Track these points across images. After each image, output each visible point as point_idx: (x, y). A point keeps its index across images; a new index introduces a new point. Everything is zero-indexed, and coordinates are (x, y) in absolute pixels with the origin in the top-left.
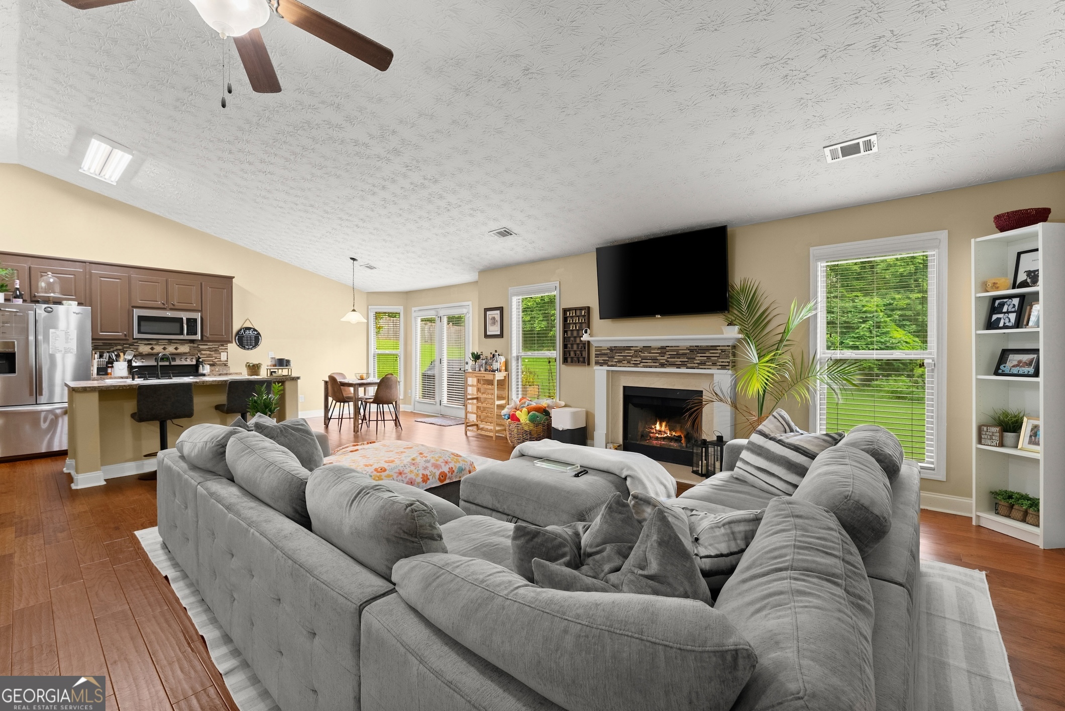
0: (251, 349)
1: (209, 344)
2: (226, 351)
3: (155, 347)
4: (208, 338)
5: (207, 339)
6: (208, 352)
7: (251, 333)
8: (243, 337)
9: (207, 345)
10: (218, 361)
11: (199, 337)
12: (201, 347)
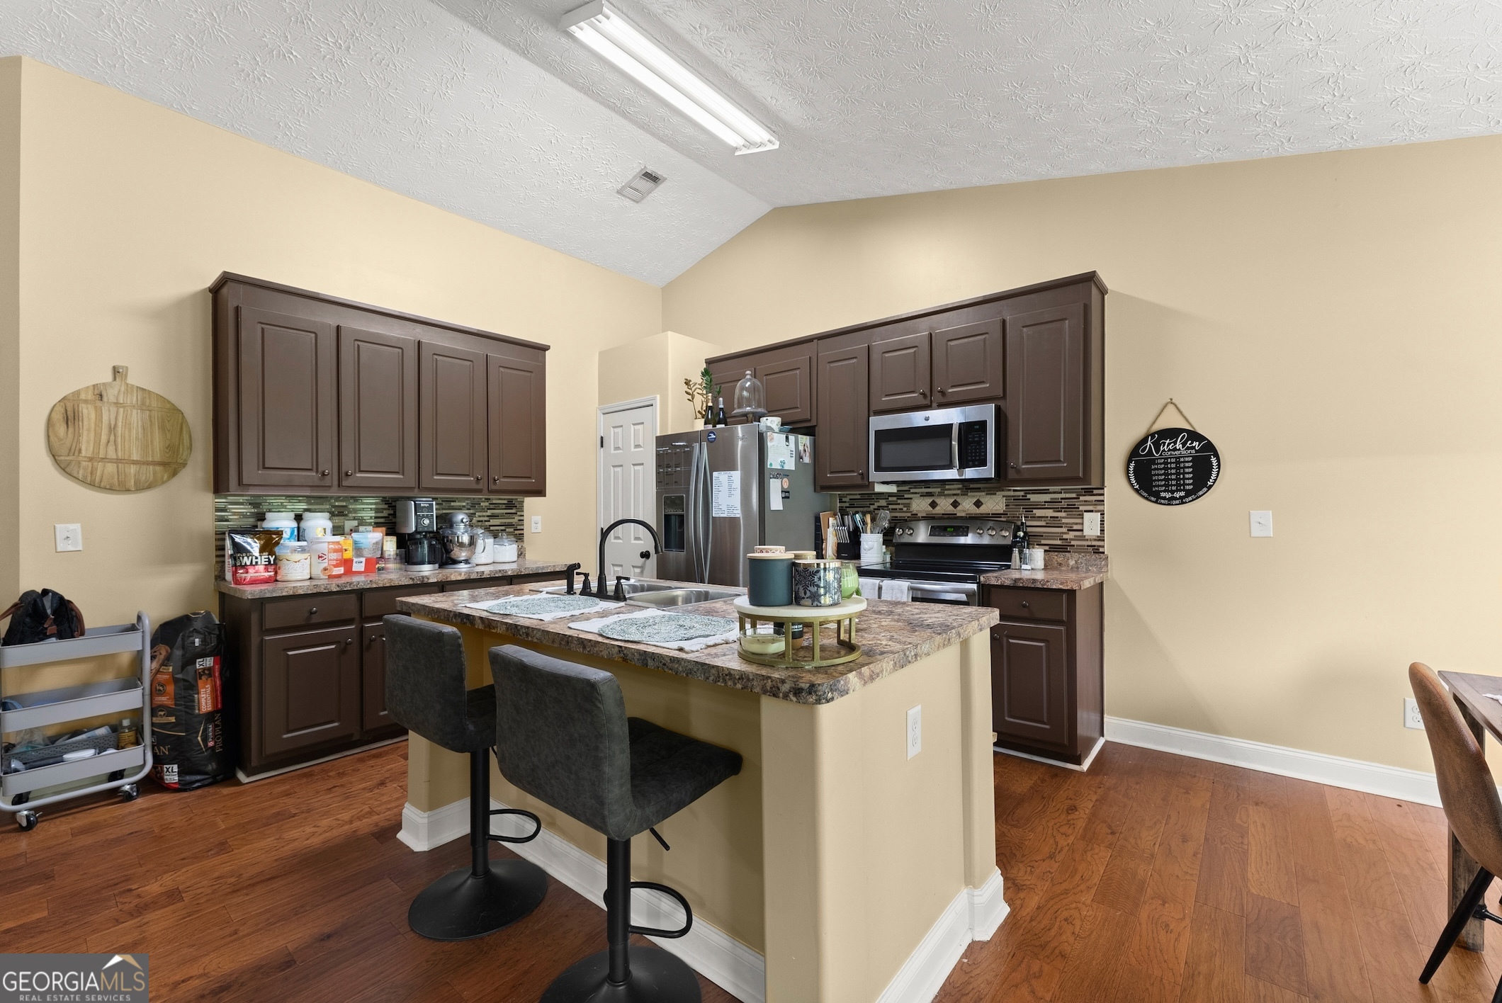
0: (1182, 501)
1: (1052, 488)
2: (1100, 508)
3: (938, 501)
4: (1018, 471)
5: (1017, 477)
6: (1050, 513)
7: (1179, 446)
8: (1153, 462)
9: (1046, 492)
10: (1077, 538)
11: (989, 471)
12: (1034, 498)
